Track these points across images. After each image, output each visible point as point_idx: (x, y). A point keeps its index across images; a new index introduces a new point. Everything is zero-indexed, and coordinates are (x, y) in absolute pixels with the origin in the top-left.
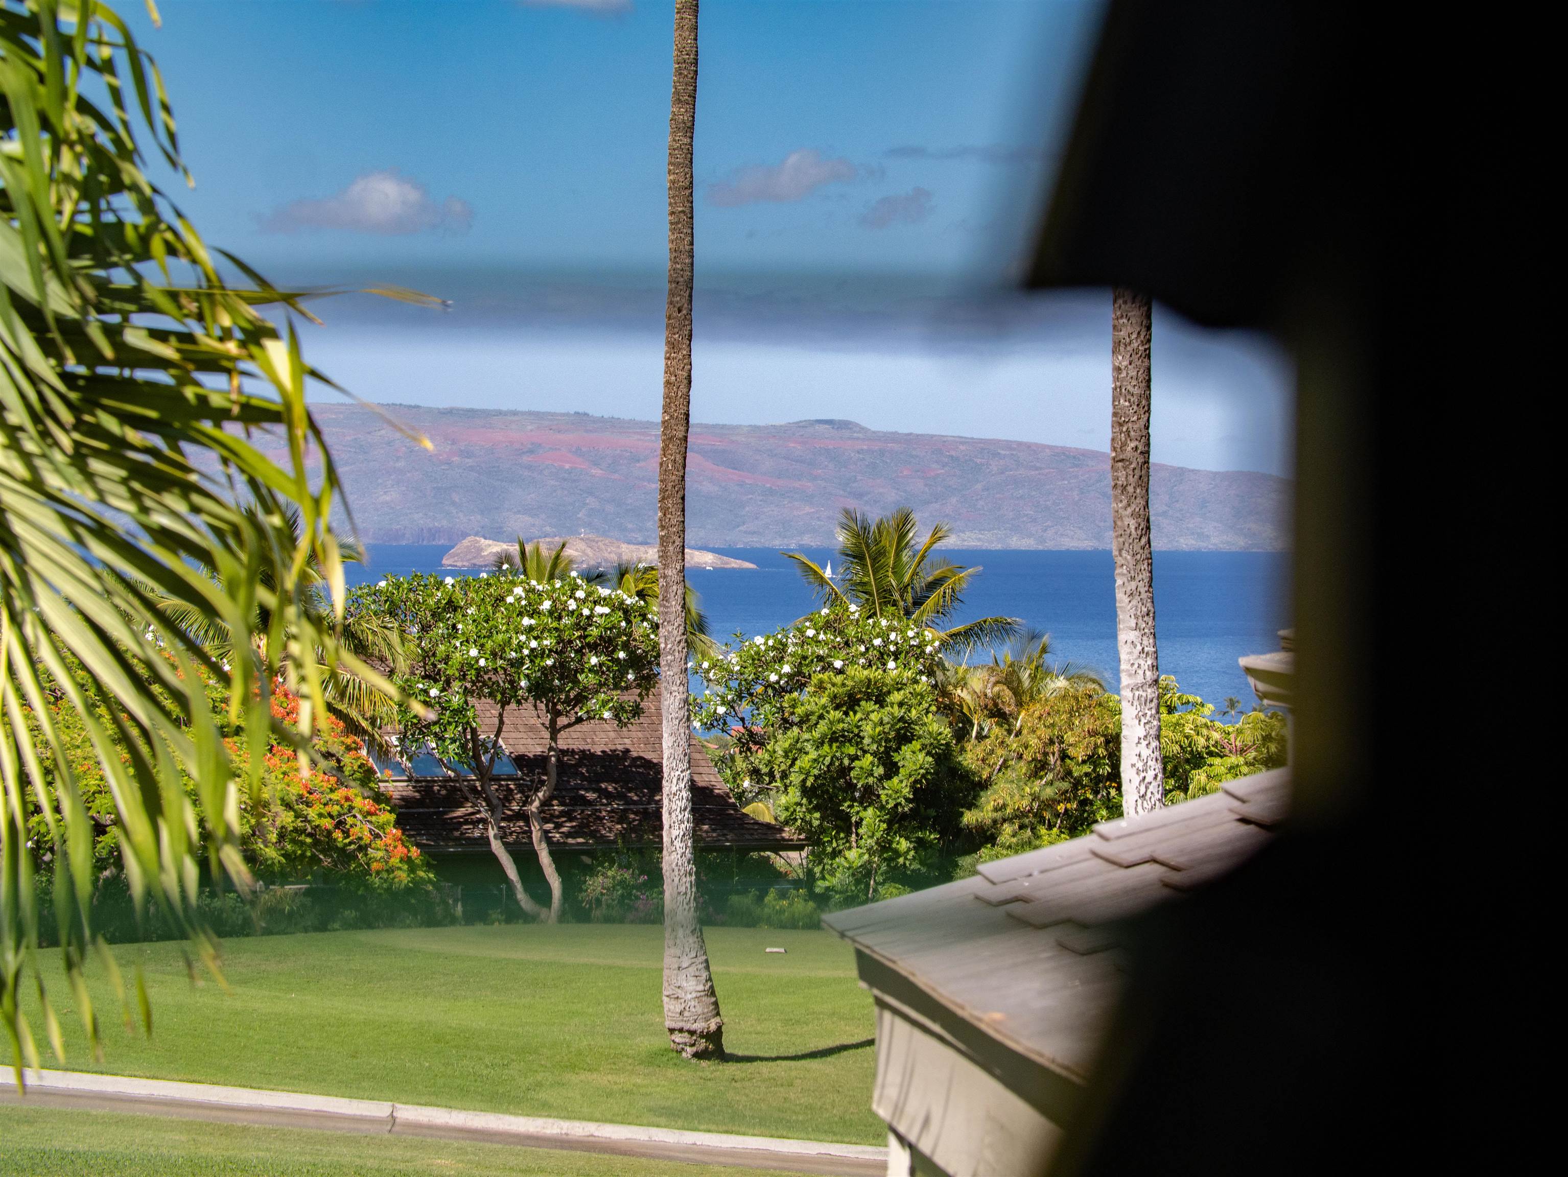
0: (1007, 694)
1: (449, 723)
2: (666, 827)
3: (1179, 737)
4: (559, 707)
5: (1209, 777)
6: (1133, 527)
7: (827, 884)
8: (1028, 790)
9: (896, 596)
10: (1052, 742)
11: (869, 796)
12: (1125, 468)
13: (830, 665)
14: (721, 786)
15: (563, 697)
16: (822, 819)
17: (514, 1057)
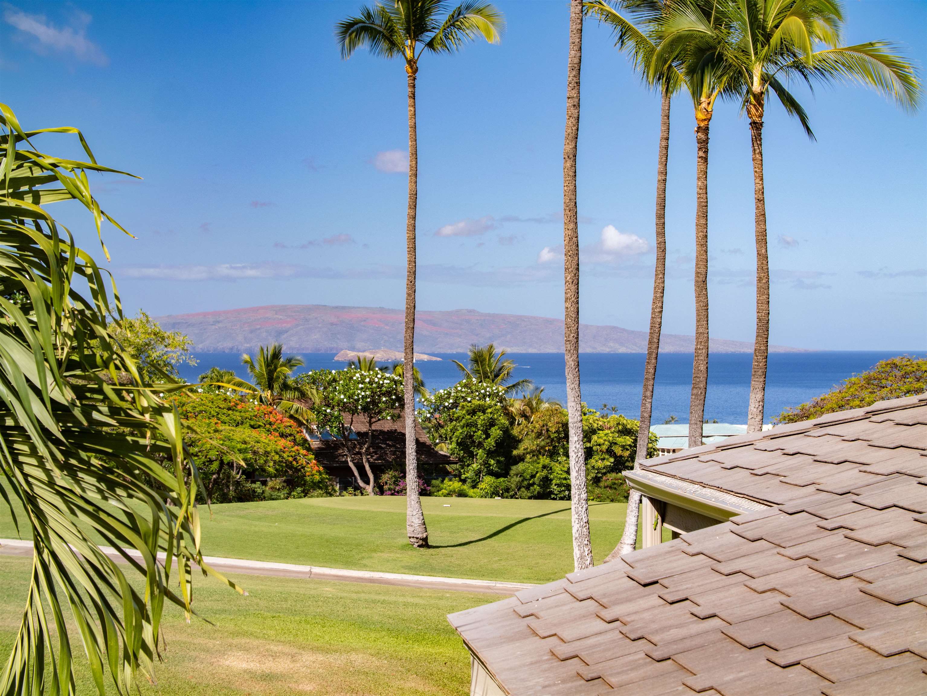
0: (528, 409)
1: (334, 421)
2: (407, 465)
3: (588, 424)
4: (372, 415)
5: (598, 437)
6: (573, 365)
7: (466, 476)
8: (535, 442)
9: (489, 374)
10: (544, 426)
11: (480, 445)
12: (570, 344)
13: (466, 399)
14: (429, 442)
15: (373, 412)
16: (464, 453)
17: (354, 547)
